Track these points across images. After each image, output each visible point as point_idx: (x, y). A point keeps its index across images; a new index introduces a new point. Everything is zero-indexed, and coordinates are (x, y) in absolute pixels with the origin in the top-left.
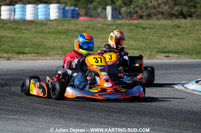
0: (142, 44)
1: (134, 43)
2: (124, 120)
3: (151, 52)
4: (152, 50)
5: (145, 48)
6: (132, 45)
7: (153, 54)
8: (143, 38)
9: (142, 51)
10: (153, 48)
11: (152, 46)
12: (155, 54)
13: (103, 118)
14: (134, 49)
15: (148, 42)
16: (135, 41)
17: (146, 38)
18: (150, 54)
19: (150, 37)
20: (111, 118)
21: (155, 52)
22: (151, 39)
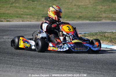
0: (32, 11)
1: (27, 11)
2: (23, 62)
3: (38, 16)
4: (39, 15)
5: (34, 14)
6: (25, 12)
7: (39, 18)
8: (33, 8)
9: (32, 16)
10: (40, 14)
11: (39, 13)
12: (41, 18)
13: (8, 60)
14: (27, 15)
15: (36, 10)
16: (27, 9)
17: (35, 8)
18: (37, 18)
19: (38, 7)
20: (13, 60)
21: (41, 17)
22: (38, 8)
